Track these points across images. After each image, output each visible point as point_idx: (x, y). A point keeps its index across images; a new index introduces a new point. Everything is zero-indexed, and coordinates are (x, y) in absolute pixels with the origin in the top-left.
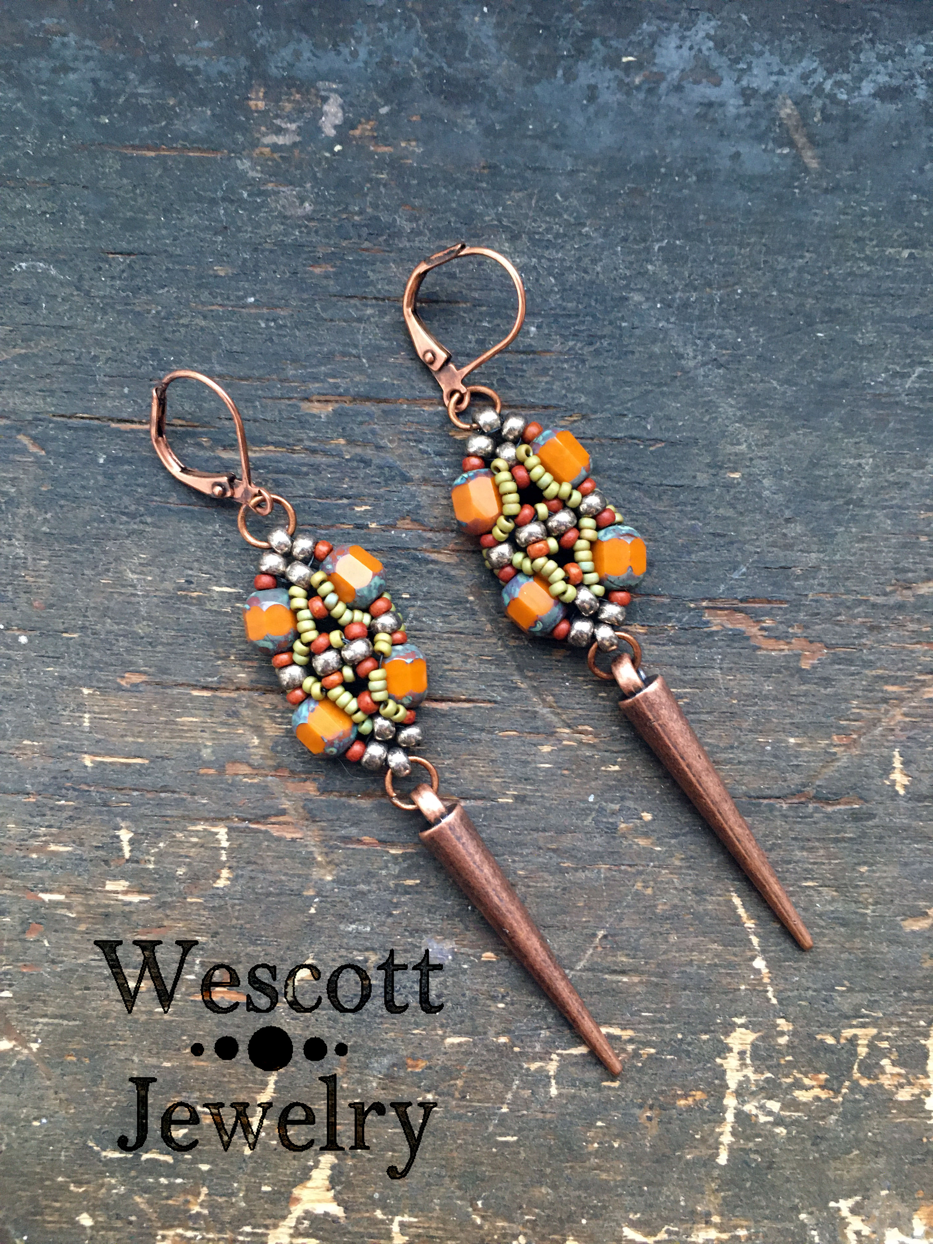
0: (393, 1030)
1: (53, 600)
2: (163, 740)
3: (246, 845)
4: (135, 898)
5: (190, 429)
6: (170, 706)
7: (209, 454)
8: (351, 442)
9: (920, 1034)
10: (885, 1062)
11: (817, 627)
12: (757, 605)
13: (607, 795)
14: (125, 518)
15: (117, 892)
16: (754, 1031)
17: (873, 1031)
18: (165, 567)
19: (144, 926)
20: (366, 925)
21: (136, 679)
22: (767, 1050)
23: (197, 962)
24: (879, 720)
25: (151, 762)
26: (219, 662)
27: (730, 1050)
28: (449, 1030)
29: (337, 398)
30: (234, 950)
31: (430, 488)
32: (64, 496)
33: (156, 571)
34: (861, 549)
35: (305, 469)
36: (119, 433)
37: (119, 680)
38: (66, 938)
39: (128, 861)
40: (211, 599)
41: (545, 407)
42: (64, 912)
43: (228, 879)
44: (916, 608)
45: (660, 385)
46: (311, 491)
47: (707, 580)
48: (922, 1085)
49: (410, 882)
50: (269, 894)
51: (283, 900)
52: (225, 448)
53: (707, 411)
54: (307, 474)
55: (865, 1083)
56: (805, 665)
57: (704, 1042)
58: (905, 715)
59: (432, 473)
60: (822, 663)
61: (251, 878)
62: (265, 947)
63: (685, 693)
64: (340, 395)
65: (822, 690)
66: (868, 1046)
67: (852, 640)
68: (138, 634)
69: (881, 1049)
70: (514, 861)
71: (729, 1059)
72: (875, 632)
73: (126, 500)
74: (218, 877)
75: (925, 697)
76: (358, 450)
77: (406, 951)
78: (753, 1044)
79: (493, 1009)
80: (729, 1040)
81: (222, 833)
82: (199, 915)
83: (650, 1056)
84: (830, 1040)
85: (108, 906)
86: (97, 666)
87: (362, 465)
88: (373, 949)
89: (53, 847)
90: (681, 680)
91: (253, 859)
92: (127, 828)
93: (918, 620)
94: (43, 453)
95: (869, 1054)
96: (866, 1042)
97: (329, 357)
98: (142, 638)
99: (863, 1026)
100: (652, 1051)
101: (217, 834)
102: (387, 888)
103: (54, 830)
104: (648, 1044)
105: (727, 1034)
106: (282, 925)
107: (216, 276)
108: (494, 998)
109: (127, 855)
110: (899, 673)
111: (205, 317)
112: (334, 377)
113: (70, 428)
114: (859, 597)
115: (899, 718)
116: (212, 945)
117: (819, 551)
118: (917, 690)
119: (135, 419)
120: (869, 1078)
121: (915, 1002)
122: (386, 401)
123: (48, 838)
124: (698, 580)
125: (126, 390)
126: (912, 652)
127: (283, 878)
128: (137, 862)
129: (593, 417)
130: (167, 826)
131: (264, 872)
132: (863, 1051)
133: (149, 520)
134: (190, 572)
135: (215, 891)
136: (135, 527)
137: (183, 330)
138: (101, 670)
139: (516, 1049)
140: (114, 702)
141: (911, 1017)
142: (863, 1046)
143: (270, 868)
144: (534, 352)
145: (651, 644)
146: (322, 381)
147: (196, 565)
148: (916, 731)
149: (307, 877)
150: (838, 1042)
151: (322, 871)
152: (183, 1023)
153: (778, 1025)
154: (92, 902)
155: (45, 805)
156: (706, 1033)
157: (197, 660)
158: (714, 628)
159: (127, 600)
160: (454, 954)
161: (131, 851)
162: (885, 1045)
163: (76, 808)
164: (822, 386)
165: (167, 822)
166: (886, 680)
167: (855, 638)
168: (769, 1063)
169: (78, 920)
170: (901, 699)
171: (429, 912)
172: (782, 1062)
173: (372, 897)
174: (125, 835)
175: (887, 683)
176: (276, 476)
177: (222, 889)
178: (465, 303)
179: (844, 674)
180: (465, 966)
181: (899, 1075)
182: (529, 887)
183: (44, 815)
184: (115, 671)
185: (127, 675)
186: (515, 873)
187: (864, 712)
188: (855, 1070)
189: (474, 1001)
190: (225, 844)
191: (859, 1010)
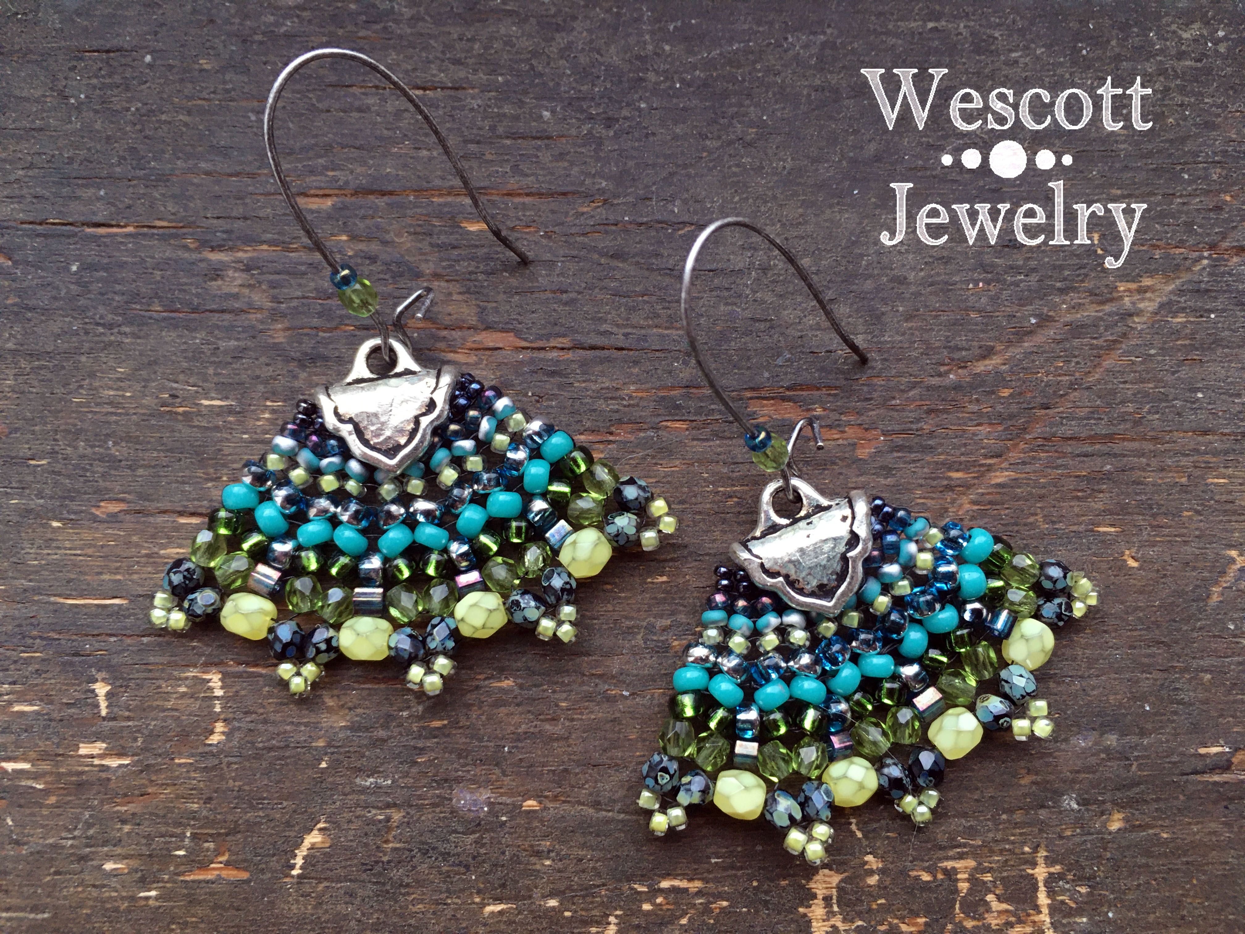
0: (422, 901)
1: (19, 424)
2: (144, 576)
3: (243, 693)
4: (114, 763)
5: (174, 231)
6: (153, 536)
7: (195, 256)
8: (354, 238)
9: (1026, 862)
10: (990, 897)
11: (870, 413)
12: (804, 393)
13: (655, 610)
14: (101, 330)
15: (92, 757)
16: (838, 871)
17: (971, 863)
18: (145, 380)
19: (126, 795)
20: (386, 778)
21: (114, 508)
22: (856, 893)
23: (188, 834)
24: (946, 510)
25: (131, 601)
26: (210, 485)
27: (814, 896)
28: (487, 895)
29: (337, 192)
30: (230, 817)
31: (443, 284)
32: (33, 309)
33: (138, 387)
34: (910, 329)
35: (303, 268)
36: (95, 238)
37: (94, 510)
38: (33, 815)
39: (104, 719)
40: (199, 414)
41: (564, 194)
42: (30, 783)
43: (223, 733)
44: (973, 387)
45: (685, 166)
46: (311, 292)
47: (749, 368)
48: (1034, 922)
49: (437, 724)
50: (270, 749)
51: (287, 754)
52: (213, 249)
53: (736, 191)
54: (305, 274)
55: (969, 924)
56: (863, 453)
57: (784, 888)
58: (974, 503)
59: (444, 268)
60: (879, 452)
61: (250, 730)
62: (269, 812)
63: (734, 492)
64: (340, 188)
65: (883, 481)
66: (968, 880)
67: (909, 425)
68: (116, 456)
69: (985, 883)
70: (554, 692)
71: (813, 907)
72: (933, 415)
73: (101, 310)
74: (212, 732)
75: (993, 482)
76: (362, 246)
77: (434, 805)
78: (839, 888)
79: (538, 867)
80: (812, 885)
81: (215, 679)
82: (190, 778)
83: (723, 909)
84: (926, 877)
85: (82, 773)
86: (69, 496)
87: (368, 262)
88: (395, 805)
89: (17, 708)
90: (729, 478)
91: (252, 709)
92: (103, 680)
93: (977, 400)
94: (10, 263)
95: (970, 889)
96: (966, 876)
97: (328, 148)
98: (120, 461)
99: (961, 857)
100: (725, 904)
101: (209, 681)
102: (409, 732)
103: (18, 687)
104: (720, 896)
105: (809, 879)
106: (288, 784)
107: (201, 70)
108: (538, 854)
109: (104, 713)
110: (963, 458)
111: (189, 113)
112: (333, 170)
113: (38, 235)
114: (913, 379)
115: (967, 506)
116: (205, 813)
117: (865, 333)
118: (982, 475)
119: (114, 223)
120: (974, 918)
121: (1016, 825)
122: (391, 193)
123: (11, 696)
124: (739, 369)
125: (102, 193)
126: (974, 434)
127: (288, 728)
128: (114, 719)
129: (615, 202)
130: (150, 675)
131: (265, 722)
132: (964, 886)
133: (127, 330)
134: (175, 385)
135: (207, 749)
136: (112, 338)
137: (165, 128)
138: (72, 499)
139: (567, 914)
140: (87, 535)
141: (1013, 843)
142: (965, 880)
143: (272, 717)
144: (548, 138)
145: (693, 440)
146: (321, 174)
147: (181, 377)
148: (986, 520)
149: (316, 726)
150: (935, 877)
151: (334, 718)
152: (173, 908)
153: (866, 863)
154: (62, 770)
155: (8, 658)
156: (785, 879)
157: (184, 483)
158: (761, 420)
159: (103, 419)
160: (490, 804)
161: (107, 707)
162: (988, 877)
163: (43, 660)
164: (853, 162)
165: (150, 671)
166: (951, 467)
167: (911, 422)
168: (857, 908)
169: (46, 792)
170: (967, 486)
171: (460, 756)
172: (874, 907)
173: (392, 743)
174: (101, 689)
175: (950, 469)
176: (271, 277)
177: (216, 745)
178: (473, 88)
179: (905, 463)
180: (504, 819)
181: (1007, 911)
182: (572, 720)
183: (7, 670)
184: (88, 500)
185: (102, 504)
186: (557, 706)
187: (929, 503)
188: (957, 911)
189: (515, 859)
190: (219, 693)
191: (954, 839)
